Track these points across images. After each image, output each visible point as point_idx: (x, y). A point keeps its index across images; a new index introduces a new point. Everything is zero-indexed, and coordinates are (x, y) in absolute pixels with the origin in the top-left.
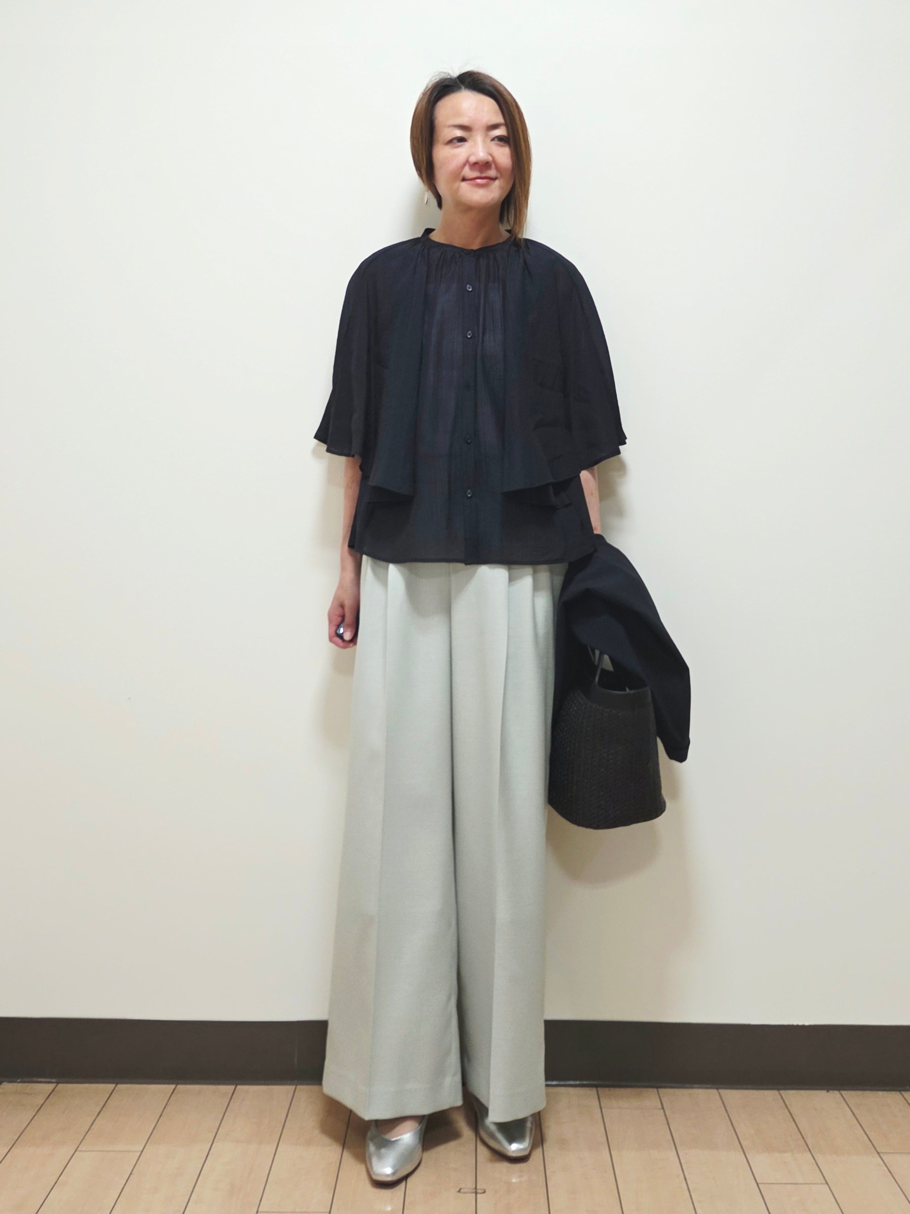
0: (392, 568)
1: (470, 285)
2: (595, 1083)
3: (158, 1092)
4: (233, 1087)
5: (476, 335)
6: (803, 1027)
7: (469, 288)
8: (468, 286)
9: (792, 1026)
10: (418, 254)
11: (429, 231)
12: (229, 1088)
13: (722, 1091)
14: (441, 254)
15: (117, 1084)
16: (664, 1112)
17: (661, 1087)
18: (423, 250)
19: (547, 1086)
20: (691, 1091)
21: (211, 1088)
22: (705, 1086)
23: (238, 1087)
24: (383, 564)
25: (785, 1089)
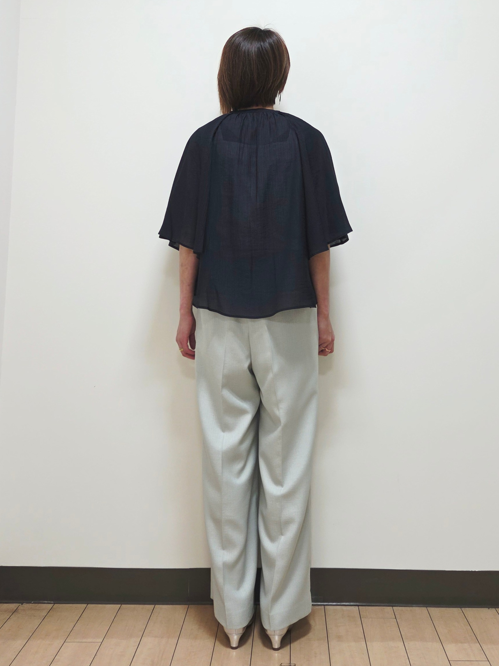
3: (111, 608)
4: (153, 606)
9: (468, 571)
12: (151, 607)
15: (88, 604)
16: (396, 620)
17: (395, 606)
20: (411, 608)
21: (141, 606)
22: (419, 605)
23: (156, 606)
25: (465, 607)
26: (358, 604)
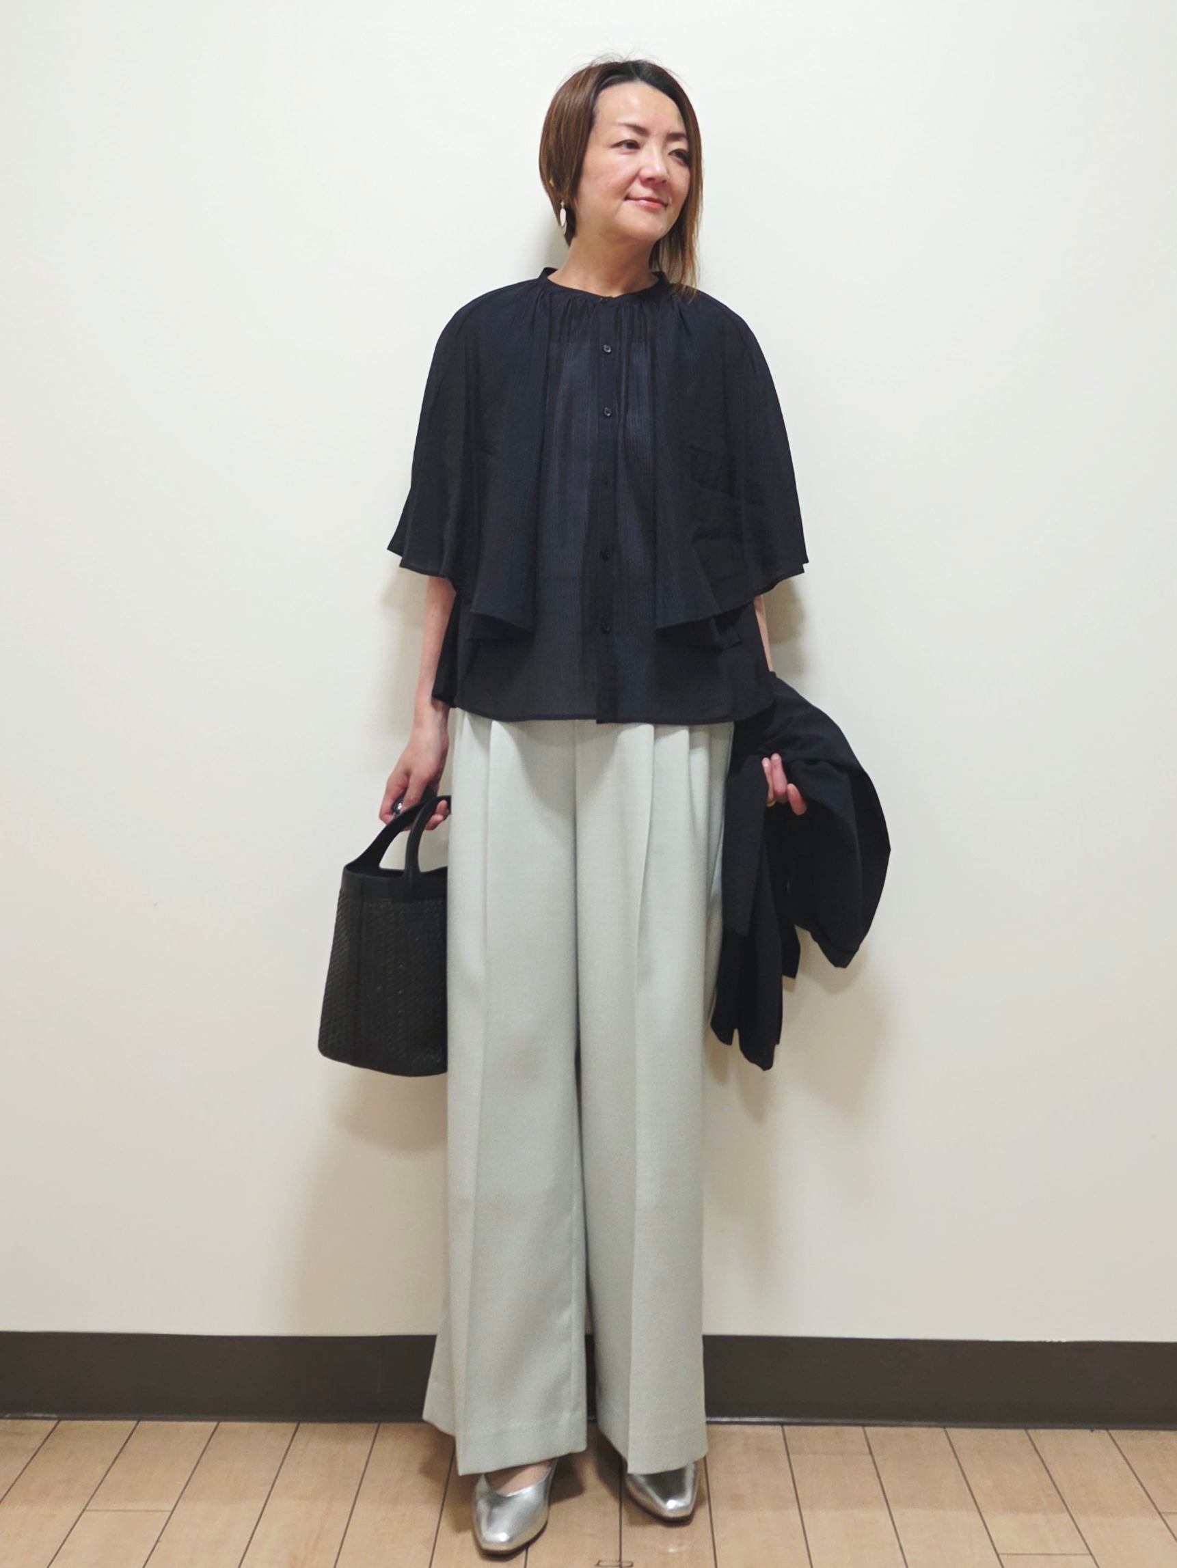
0: (496, 725)
1: (607, 344)
2: (781, 1420)
3: (194, 1430)
4: (294, 1425)
5: (617, 412)
6: (1059, 1344)
7: (608, 349)
8: (605, 346)
9: (1045, 1343)
10: (537, 302)
11: (548, 271)
12: (289, 1428)
13: (950, 1431)
14: (569, 302)
15: (139, 1420)
16: (873, 1460)
17: (869, 1425)
18: (542, 296)
19: (708, 1423)
20: (908, 1430)
21: (264, 1426)
22: (926, 1423)
23: (301, 1426)
24: (487, 720)
25: (1036, 1428)
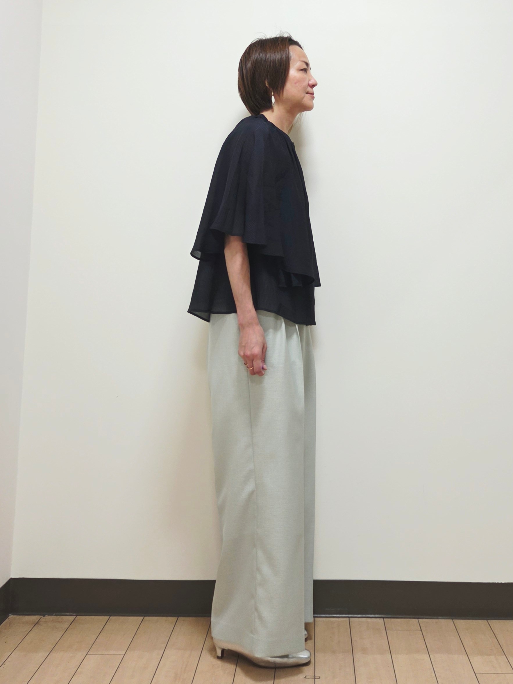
3: (134, 621)
13: (455, 621)
15: (110, 616)
16: (422, 632)
17: (420, 618)
20: (437, 620)
21: (164, 618)
22: (444, 618)
26: (383, 616)
